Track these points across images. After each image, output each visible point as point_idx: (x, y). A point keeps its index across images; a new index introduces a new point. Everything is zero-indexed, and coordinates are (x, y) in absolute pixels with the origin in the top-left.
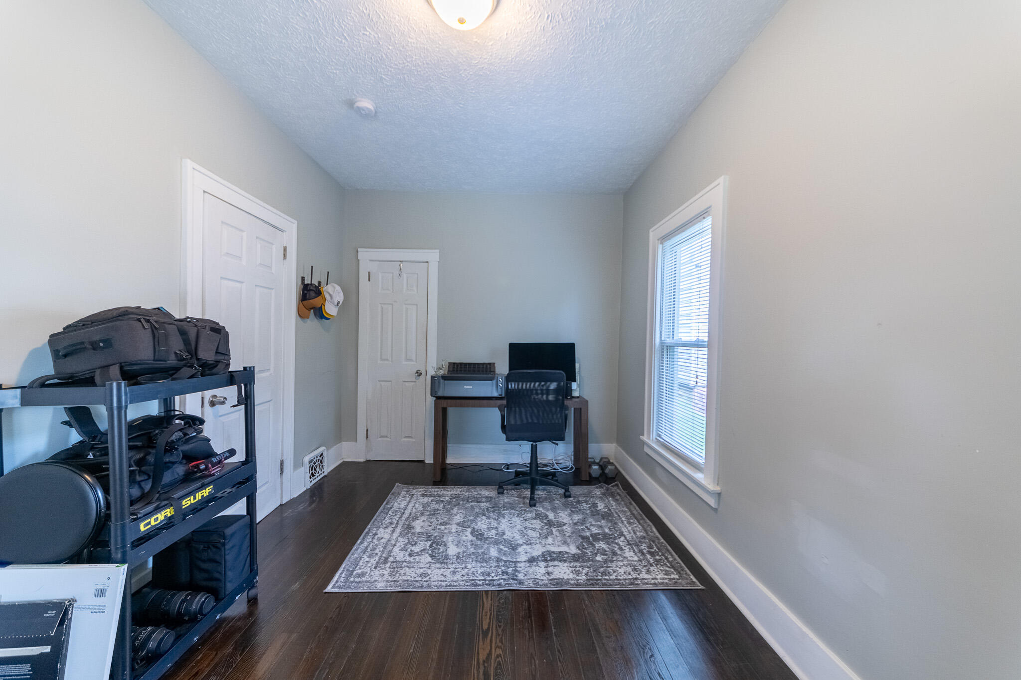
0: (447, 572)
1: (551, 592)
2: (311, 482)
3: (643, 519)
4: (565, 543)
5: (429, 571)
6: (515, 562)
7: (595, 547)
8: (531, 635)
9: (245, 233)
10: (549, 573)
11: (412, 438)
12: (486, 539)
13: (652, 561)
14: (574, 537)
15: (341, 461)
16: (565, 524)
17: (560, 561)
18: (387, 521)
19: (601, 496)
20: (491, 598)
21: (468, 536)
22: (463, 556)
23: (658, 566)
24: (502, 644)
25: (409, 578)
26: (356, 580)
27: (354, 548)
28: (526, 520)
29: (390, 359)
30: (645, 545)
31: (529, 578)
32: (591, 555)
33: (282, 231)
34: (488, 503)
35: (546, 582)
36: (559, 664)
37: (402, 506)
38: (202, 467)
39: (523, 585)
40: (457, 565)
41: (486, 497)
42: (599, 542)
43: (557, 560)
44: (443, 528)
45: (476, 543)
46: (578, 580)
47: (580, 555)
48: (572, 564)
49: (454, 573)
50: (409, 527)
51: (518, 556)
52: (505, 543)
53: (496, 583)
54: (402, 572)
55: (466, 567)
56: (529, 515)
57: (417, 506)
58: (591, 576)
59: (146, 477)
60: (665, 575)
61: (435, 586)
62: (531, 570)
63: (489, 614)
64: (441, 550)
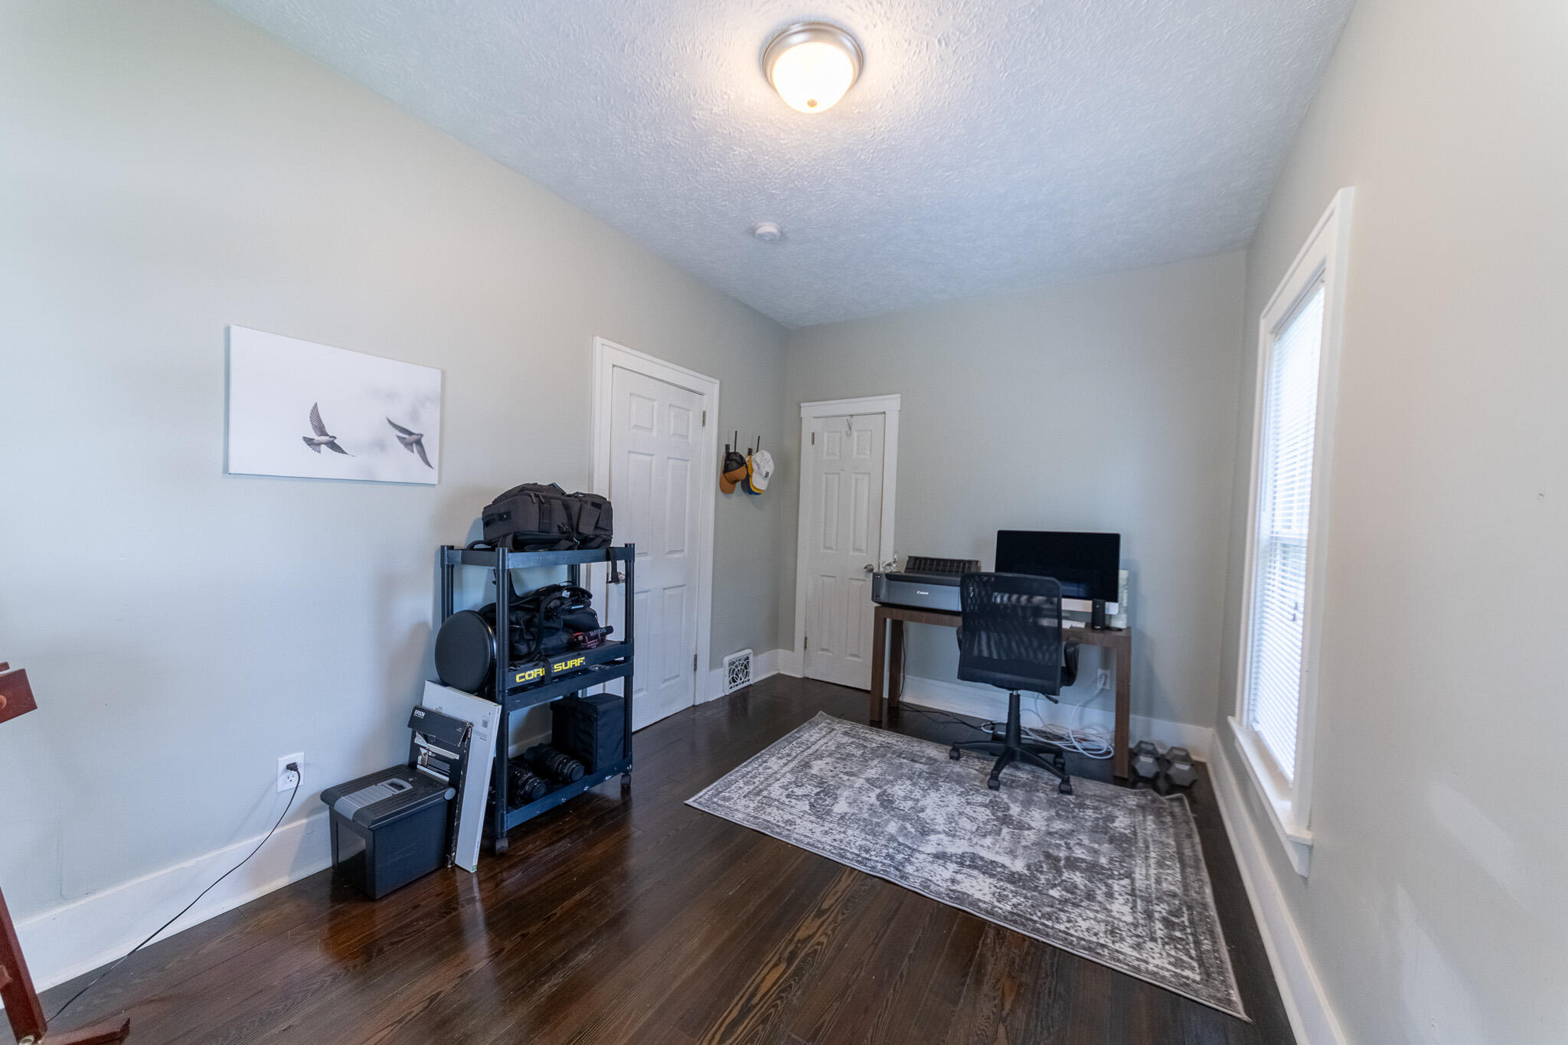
0: (818, 830)
1: (941, 905)
2: (731, 688)
3: (1197, 868)
4: (1012, 853)
5: (798, 821)
6: (914, 850)
7: (1060, 876)
8: (877, 940)
9: (656, 402)
10: (953, 881)
11: (859, 657)
12: (893, 809)
13: (1159, 934)
14: (1034, 851)
15: (775, 673)
16: (1030, 828)
17: (984, 873)
18: (787, 751)
19: (1134, 807)
20: (854, 879)
21: (872, 798)
22: (850, 819)
23: (1167, 947)
24: (833, 933)
25: (772, 819)
26: (720, 802)
27: (737, 769)
28: (969, 804)
29: (834, 548)
30: (1167, 908)
31: (920, 875)
32: (1043, 884)
33: (701, 394)
34: (926, 767)
35: (942, 890)
36: (892, 991)
37: (812, 739)
38: (581, 638)
39: (905, 880)
40: (836, 825)
41: (930, 758)
42: (1074, 871)
43: (980, 870)
44: (846, 778)
45: (876, 810)
46: (996, 907)
47: (1023, 877)
48: (1002, 883)
49: (826, 833)
50: (807, 765)
51: (923, 844)
52: (916, 822)
53: (870, 864)
54: (768, 810)
55: (844, 832)
56: (979, 799)
57: (830, 743)
58: (1021, 911)
59: (532, 638)
60: (1170, 963)
61: (794, 839)
62: (929, 867)
63: (839, 894)
64: (827, 803)
